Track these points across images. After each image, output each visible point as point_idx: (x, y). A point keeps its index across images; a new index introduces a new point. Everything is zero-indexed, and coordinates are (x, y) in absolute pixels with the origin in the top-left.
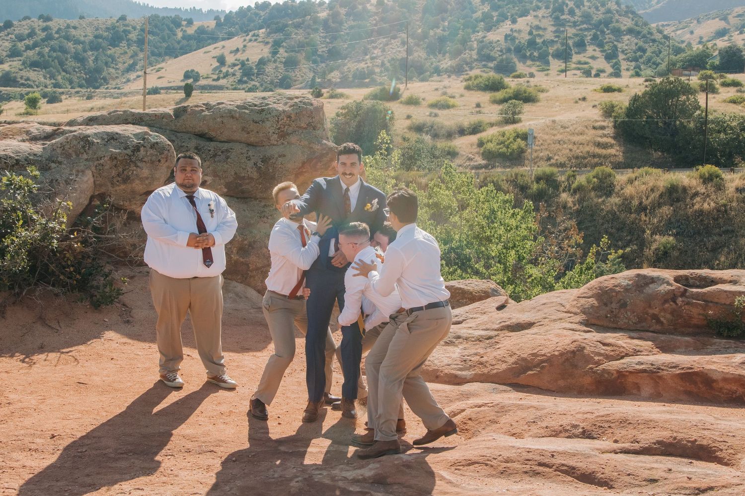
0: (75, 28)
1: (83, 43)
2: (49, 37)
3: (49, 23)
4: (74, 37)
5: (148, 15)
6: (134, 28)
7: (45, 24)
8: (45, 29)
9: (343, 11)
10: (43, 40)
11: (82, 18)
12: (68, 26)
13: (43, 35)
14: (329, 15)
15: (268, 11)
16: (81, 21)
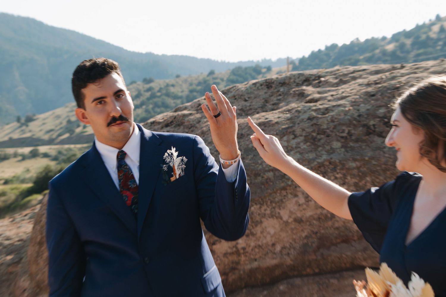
0: (173, 86)
1: (180, 98)
2: (153, 96)
3: (152, 85)
4: (173, 93)
5: (232, 68)
6: (222, 80)
7: (147, 86)
8: (149, 90)
9: (408, 42)
10: (148, 99)
11: (178, 76)
12: (168, 85)
13: (148, 94)
14: (396, 47)
15: (336, 51)
16: (178, 80)
